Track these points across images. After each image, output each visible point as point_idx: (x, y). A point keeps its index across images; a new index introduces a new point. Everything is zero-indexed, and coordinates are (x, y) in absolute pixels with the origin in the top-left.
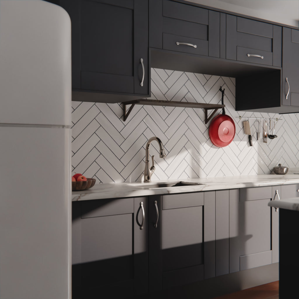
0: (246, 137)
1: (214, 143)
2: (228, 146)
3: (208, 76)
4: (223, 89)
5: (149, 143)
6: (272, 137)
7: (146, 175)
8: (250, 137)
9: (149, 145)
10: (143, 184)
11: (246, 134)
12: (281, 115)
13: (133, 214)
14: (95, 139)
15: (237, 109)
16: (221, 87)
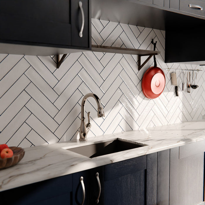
0: (173, 88)
1: (146, 95)
2: (158, 97)
3: (141, 28)
4: (154, 42)
5: (84, 100)
6: (195, 87)
7: (82, 132)
8: (176, 88)
9: (85, 101)
11: (173, 85)
12: (201, 66)
13: (71, 193)
14: (25, 97)
15: (166, 61)
16: (153, 40)
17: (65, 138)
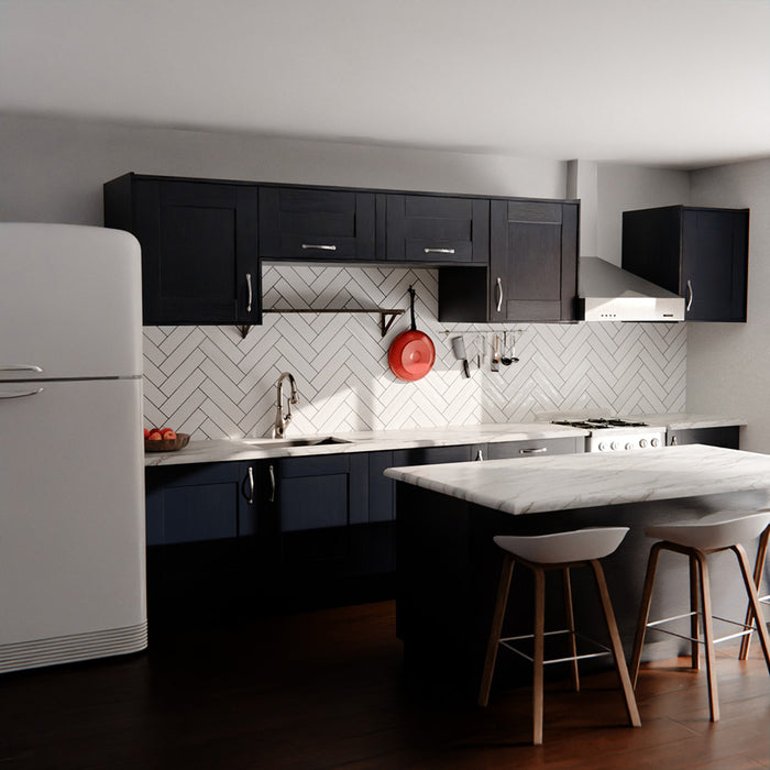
0: (460, 362)
1: (397, 374)
5: (281, 381)
6: (507, 362)
7: (278, 427)
8: (465, 364)
9: (281, 384)
10: (274, 441)
11: (458, 359)
13: (237, 483)
14: (199, 376)
15: (441, 319)
16: (411, 286)
17: (254, 433)
